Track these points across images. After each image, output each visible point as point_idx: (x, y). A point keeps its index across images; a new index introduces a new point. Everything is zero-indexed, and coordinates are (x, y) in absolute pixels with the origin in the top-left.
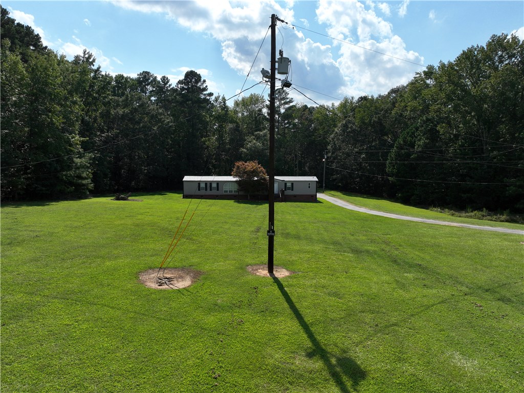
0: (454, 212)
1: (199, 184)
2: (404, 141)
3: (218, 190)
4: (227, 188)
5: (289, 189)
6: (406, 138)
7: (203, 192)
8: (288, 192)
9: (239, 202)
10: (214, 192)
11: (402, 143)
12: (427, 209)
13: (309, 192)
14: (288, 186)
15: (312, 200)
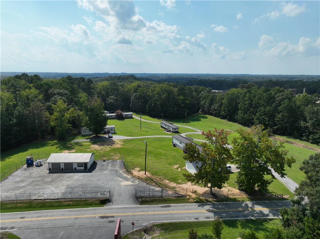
2: (150, 103)
4: (113, 116)
8: (127, 116)
9: (119, 120)
10: (111, 118)
13: (131, 116)
14: (126, 115)
15: (132, 118)
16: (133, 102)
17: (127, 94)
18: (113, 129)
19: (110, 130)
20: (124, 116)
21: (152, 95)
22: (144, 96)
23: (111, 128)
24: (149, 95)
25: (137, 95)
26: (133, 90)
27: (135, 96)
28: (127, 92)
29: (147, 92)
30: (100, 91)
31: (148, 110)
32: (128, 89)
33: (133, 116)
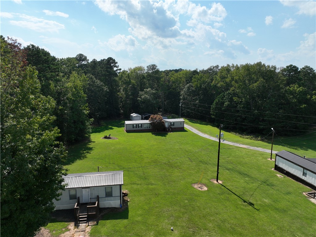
0: (241, 136)
1: (133, 125)
2: (218, 101)
3: (142, 127)
4: (145, 126)
5: (172, 125)
6: (219, 99)
7: (135, 129)
8: (173, 127)
10: (140, 128)
11: (217, 101)
12: (230, 132)
13: (181, 126)
14: (172, 124)
15: (182, 129)
16: (184, 99)
17: (174, 87)
18: (116, 193)
19: (102, 194)
20: (167, 125)
21: (222, 85)
22: (205, 89)
23: (109, 190)
24: (215, 86)
25: (193, 87)
26: (184, 80)
27: (189, 88)
28: (174, 82)
29: (212, 80)
30: (128, 80)
31: (213, 115)
32: (176, 77)
33: (186, 126)
